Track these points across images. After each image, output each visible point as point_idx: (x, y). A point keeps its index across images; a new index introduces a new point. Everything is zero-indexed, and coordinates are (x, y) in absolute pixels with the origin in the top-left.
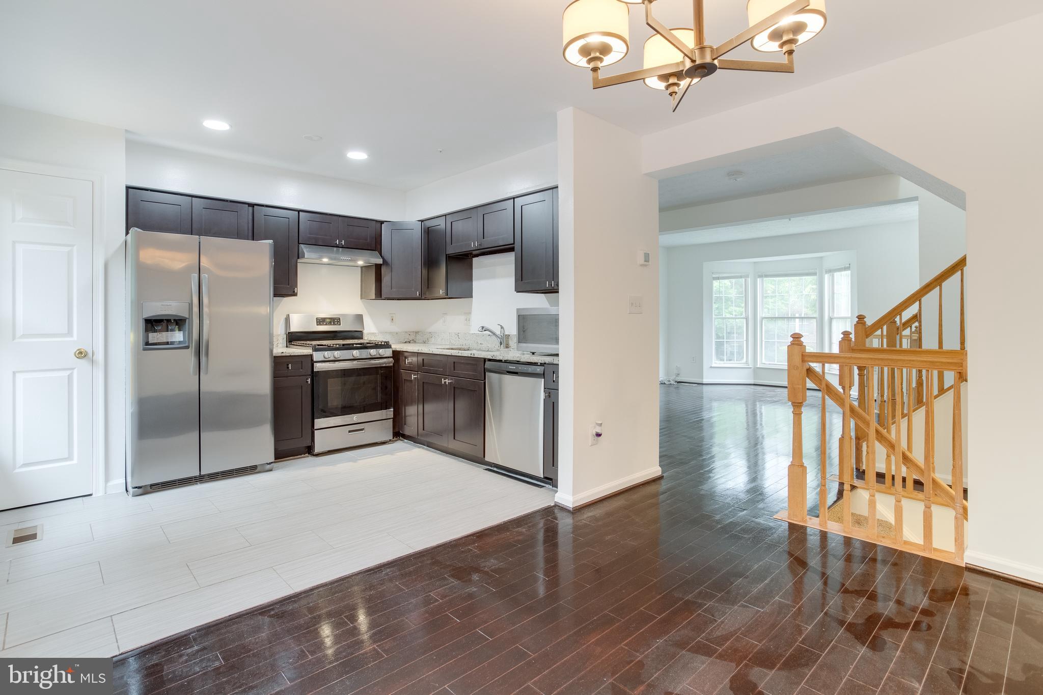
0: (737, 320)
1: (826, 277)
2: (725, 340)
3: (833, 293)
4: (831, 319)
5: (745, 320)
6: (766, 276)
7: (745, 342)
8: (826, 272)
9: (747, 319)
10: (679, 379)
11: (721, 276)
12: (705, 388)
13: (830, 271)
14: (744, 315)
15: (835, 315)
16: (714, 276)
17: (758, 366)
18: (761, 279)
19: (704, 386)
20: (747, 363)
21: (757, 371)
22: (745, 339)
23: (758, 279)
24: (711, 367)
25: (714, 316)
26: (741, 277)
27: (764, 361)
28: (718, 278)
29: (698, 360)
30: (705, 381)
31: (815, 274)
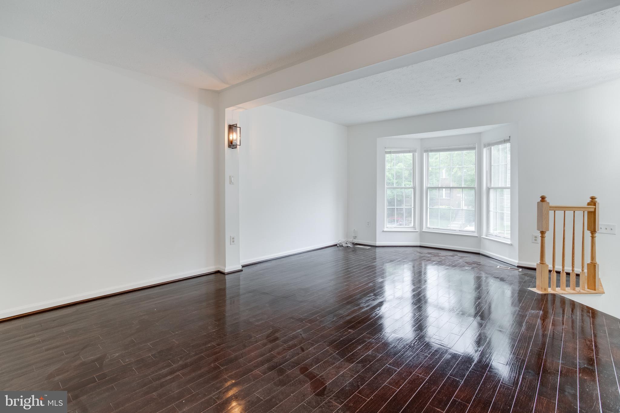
0: (406, 190)
1: (485, 151)
2: (396, 207)
3: (491, 166)
4: (488, 189)
5: (413, 189)
6: (432, 151)
7: (413, 209)
8: (485, 146)
9: (414, 188)
10: (356, 241)
11: (392, 150)
12: (378, 250)
13: (489, 145)
14: (412, 186)
15: (492, 186)
16: (387, 150)
17: (424, 230)
18: (426, 153)
19: (377, 248)
20: (414, 227)
21: (422, 234)
22: (413, 206)
23: (424, 154)
24: (383, 231)
25: (386, 186)
26: (409, 152)
27: (428, 226)
28: (390, 153)
29: (372, 224)
30: (378, 243)
31: (474, 148)
